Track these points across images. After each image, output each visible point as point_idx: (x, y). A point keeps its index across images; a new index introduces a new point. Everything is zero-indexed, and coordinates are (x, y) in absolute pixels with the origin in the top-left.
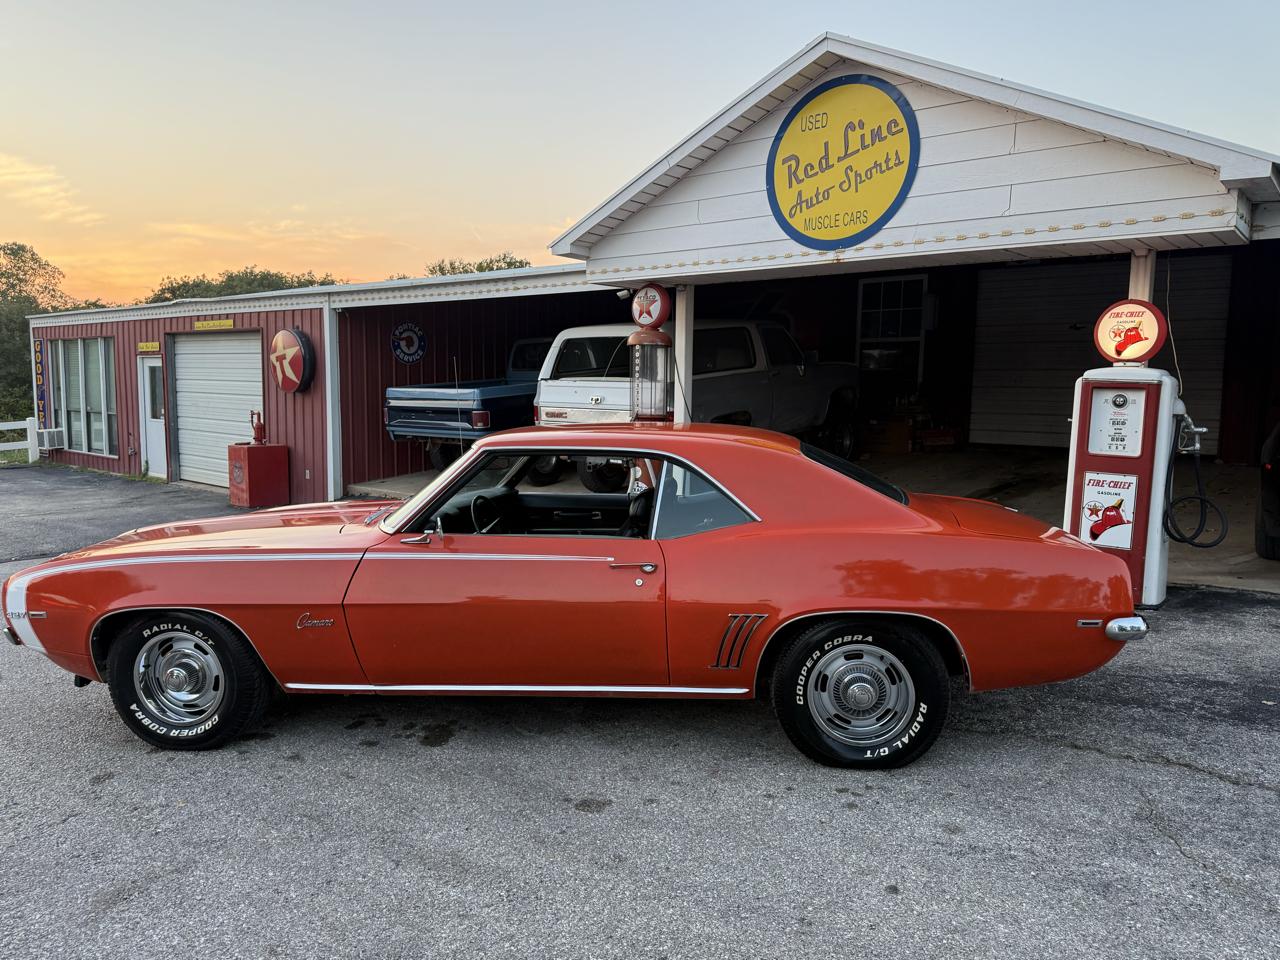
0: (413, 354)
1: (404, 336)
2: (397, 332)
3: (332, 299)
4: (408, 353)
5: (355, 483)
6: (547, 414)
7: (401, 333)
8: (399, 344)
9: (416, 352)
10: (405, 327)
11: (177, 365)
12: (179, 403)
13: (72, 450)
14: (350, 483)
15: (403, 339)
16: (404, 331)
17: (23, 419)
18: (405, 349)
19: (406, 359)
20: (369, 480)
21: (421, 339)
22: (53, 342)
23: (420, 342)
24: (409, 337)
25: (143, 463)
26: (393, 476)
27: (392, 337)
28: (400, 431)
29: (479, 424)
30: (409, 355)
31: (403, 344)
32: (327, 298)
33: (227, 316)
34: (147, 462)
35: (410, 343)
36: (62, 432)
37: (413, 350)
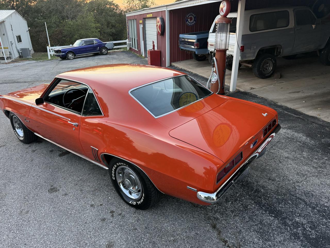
0: (192, 23)
1: (189, 17)
2: (187, 16)
3: (168, 7)
4: (190, 22)
5: (173, 62)
6: (210, 45)
7: (188, 16)
8: (188, 20)
9: (193, 22)
10: (190, 14)
11: (146, 27)
12: (146, 37)
13: (135, 49)
14: (172, 62)
15: (189, 18)
16: (190, 15)
17: (126, 39)
18: (190, 21)
19: (190, 24)
20: (177, 61)
21: (195, 18)
22: (129, 20)
23: (194, 19)
24: (191, 17)
25: (141, 52)
26: (184, 60)
27: (186, 18)
28: (182, 48)
29: (196, 47)
30: (190, 23)
31: (189, 20)
32: (166, 7)
33: (151, 13)
34: (142, 52)
35: (191, 19)
36: (131, 43)
37: (192, 21)
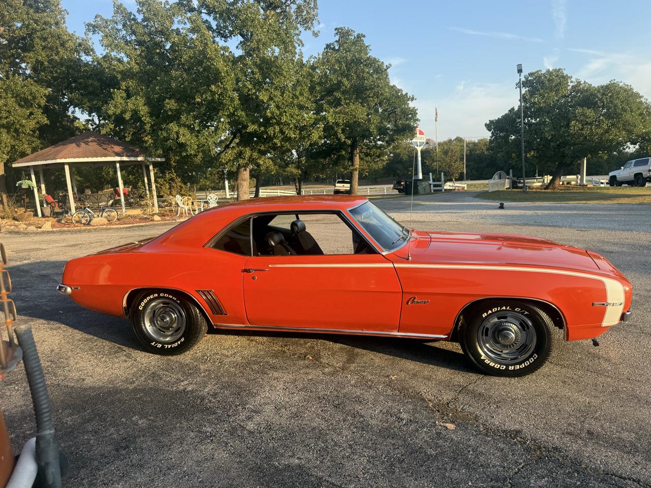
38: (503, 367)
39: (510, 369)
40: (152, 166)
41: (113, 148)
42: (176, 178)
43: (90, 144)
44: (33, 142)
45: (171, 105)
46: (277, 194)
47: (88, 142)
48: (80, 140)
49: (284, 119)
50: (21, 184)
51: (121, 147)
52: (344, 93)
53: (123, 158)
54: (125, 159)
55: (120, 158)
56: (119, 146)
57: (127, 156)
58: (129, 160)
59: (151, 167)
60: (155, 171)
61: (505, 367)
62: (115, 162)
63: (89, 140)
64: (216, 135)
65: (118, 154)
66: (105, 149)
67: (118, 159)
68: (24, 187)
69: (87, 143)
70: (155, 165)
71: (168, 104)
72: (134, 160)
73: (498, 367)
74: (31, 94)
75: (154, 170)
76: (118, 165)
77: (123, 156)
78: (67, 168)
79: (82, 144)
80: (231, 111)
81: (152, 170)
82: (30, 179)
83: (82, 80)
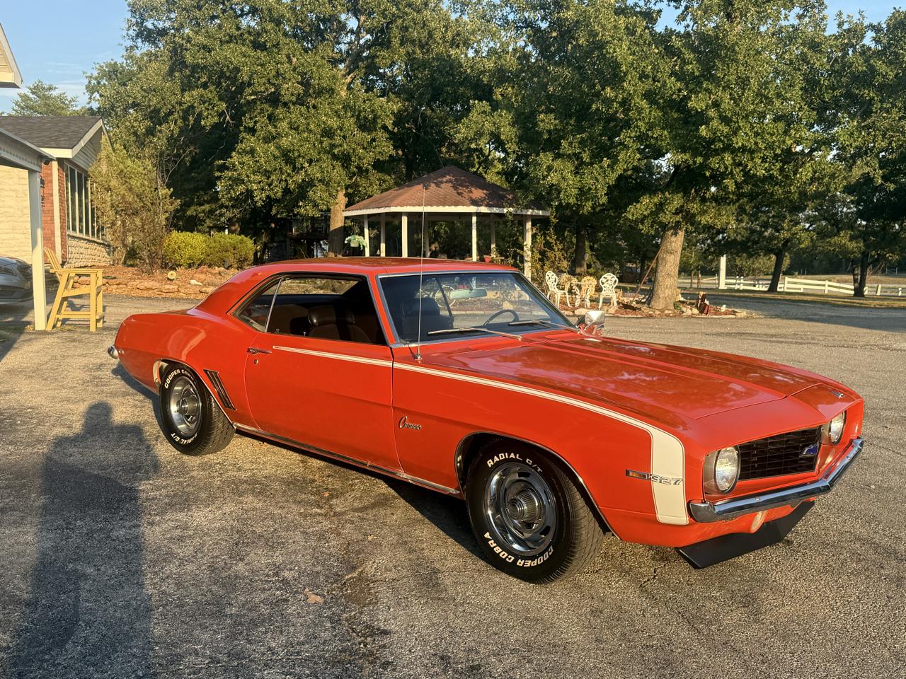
38: (511, 558)
39: (518, 564)
40: (530, 223)
41: (471, 192)
42: (556, 244)
43: (443, 185)
44: (384, 181)
45: (547, 122)
46: (823, 288)
47: (442, 182)
48: (432, 180)
49: (738, 142)
50: (350, 241)
51: (485, 191)
52: (881, 88)
53: (480, 208)
54: (484, 209)
55: (476, 207)
56: (483, 189)
57: (488, 205)
58: (489, 212)
59: (529, 225)
60: (534, 231)
61: (513, 558)
62: (470, 215)
63: (444, 180)
64: (613, 172)
65: (475, 203)
66: (459, 194)
67: (472, 209)
68: (352, 245)
69: (438, 185)
70: (536, 221)
71: (543, 121)
72: (497, 212)
73: (504, 557)
74: (373, 111)
75: (532, 229)
76: (474, 219)
77: (480, 205)
78: (405, 220)
79: (433, 185)
80: (643, 129)
81: (530, 230)
82: (362, 234)
83: (449, 88)
